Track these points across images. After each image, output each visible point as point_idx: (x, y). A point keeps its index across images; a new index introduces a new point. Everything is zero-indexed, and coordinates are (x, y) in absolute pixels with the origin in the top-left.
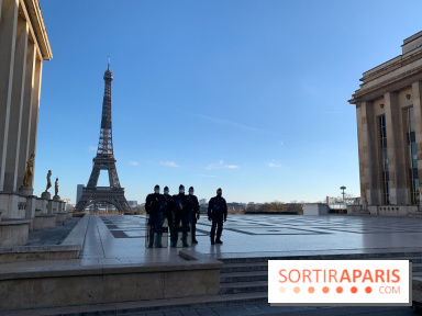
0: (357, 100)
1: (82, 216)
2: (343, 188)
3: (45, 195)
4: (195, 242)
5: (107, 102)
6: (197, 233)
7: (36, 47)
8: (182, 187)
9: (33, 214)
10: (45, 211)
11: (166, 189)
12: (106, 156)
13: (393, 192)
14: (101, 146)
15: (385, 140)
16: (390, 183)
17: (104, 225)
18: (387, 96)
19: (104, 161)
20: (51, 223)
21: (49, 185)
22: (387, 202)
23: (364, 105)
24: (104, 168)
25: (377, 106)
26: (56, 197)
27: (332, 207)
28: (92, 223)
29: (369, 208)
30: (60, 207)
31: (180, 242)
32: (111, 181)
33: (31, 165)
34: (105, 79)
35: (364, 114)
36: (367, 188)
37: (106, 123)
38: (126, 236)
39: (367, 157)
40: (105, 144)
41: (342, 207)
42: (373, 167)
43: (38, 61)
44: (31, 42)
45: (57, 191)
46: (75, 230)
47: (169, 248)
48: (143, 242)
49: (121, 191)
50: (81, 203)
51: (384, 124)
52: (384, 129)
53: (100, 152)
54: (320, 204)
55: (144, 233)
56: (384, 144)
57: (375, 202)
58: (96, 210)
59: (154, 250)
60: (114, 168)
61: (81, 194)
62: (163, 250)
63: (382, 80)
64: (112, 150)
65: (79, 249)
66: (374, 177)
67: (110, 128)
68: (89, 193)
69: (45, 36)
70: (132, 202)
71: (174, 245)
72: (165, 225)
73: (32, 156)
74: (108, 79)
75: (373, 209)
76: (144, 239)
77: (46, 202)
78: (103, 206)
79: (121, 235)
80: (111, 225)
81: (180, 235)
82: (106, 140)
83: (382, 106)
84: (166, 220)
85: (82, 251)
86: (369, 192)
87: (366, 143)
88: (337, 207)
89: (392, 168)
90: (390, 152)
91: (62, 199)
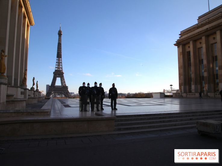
0: (178, 44)
1: (49, 99)
2: (171, 85)
3: (32, 88)
4: (102, 109)
5: (59, 45)
6: (103, 106)
7: (27, 19)
8: (96, 83)
9: (27, 97)
10: (33, 96)
11: (88, 84)
12: (59, 71)
13: (193, 87)
14: (57, 66)
15: (190, 63)
16: (192, 83)
17: (60, 102)
18: (191, 43)
19: (58, 73)
20: (35, 101)
21: (34, 84)
22: (190, 91)
23: (181, 46)
24: (58, 77)
25: (187, 47)
26: (37, 90)
27: (166, 94)
28: (54, 101)
29: (183, 94)
30: (39, 94)
31: (95, 109)
32: (62, 83)
33: (25, 74)
34: (59, 34)
35: (181, 51)
36: (182, 85)
37: (59, 55)
38: (70, 107)
39: (182, 70)
40: (59, 65)
41: (171, 94)
42: (185, 75)
43: (28, 26)
44: (25, 17)
45: (37, 87)
46: (46, 103)
47: (90, 111)
48: (78, 109)
49: (66, 88)
50: (49, 93)
51: (190, 56)
52: (190, 58)
53: (56, 69)
54: (161, 93)
55: (78, 106)
56: (189, 65)
57: (185, 92)
58: (55, 97)
59: (83, 112)
60: (63, 76)
61: (48, 89)
62: (87, 112)
63: (189, 35)
64: (62, 68)
65: (49, 111)
66: (185, 80)
67: (61, 57)
68: (52, 88)
69: (31, 14)
70: (72, 93)
71: (92, 110)
72: (88, 101)
73: (26, 70)
74: (60, 34)
75: (184, 95)
76: (79, 108)
77: (33, 92)
78: (58, 95)
79: (68, 106)
80: (62, 102)
81: (95, 105)
82: (59, 63)
83: (189, 47)
84: (89, 99)
85: (50, 112)
86: (182, 87)
87: (182, 64)
88: (168, 94)
89: (193, 76)
90: (192, 68)
91: (39, 91)
